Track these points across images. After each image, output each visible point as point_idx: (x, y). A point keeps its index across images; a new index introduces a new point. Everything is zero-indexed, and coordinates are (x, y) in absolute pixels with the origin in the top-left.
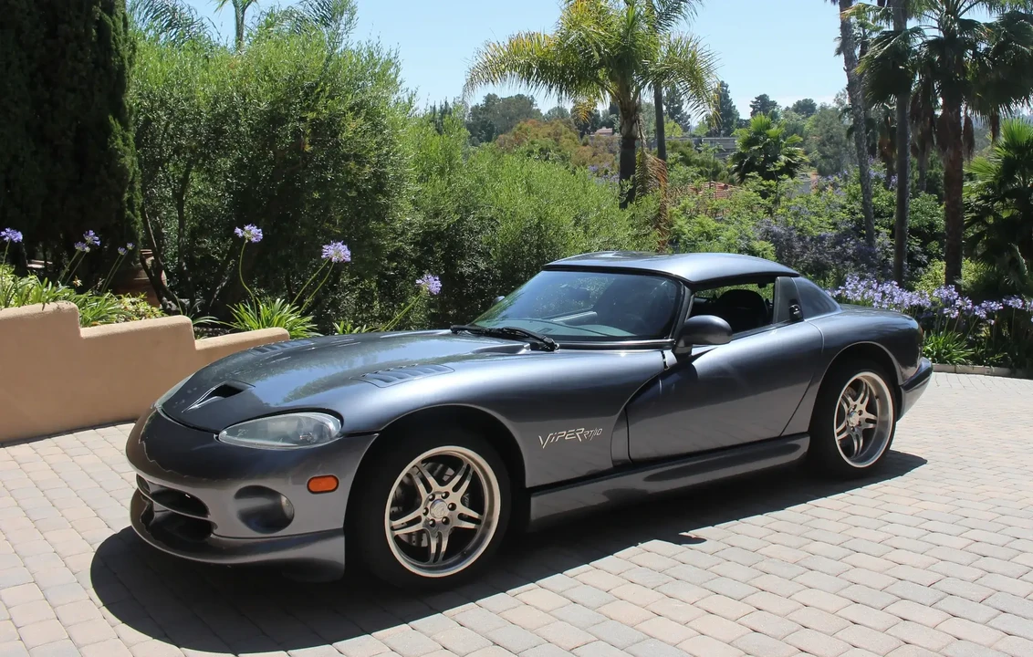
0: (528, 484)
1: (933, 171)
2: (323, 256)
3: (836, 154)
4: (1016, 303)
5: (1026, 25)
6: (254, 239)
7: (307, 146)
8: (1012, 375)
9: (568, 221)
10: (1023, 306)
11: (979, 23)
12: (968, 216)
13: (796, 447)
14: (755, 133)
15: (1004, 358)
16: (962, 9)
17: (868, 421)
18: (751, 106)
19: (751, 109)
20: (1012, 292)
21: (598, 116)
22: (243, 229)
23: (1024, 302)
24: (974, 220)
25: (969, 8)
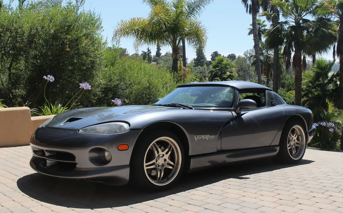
0: (190, 154)
1: (283, 81)
2: (80, 87)
3: (244, 75)
4: (324, 124)
5: (326, 22)
6: (51, 81)
7: (68, 48)
8: (322, 150)
9: (160, 86)
10: (326, 125)
11: (310, 21)
12: (303, 93)
13: (276, 150)
14: (218, 63)
15: (319, 145)
16: (303, 16)
17: (297, 143)
18: (211, 56)
19: (211, 57)
20: (322, 120)
21: (151, 57)
22: (47, 76)
23: (326, 124)
24: (305, 95)
25: (305, 15)
